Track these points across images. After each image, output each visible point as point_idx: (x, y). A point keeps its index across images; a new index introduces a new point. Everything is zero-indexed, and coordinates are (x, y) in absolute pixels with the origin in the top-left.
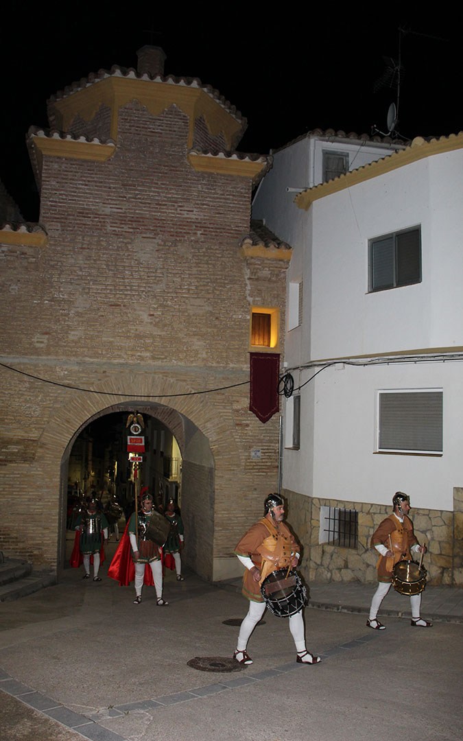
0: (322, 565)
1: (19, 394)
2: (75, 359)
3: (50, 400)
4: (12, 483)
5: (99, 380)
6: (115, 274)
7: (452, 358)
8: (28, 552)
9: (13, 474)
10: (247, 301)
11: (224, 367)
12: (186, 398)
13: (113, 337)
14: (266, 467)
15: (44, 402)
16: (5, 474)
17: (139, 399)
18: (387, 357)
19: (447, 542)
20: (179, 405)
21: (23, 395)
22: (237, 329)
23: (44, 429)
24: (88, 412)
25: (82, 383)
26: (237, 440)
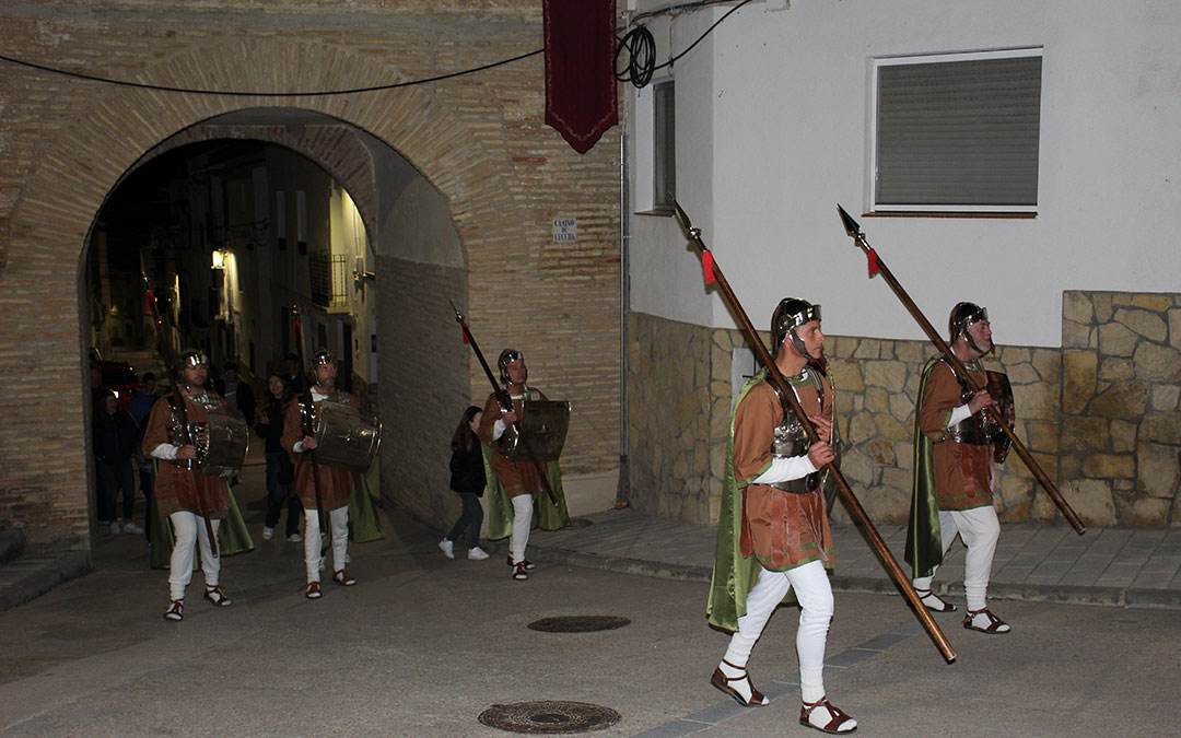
3: (31, 113)
5: (158, 55)
8: (10, 500)
11: (479, 16)
12: (387, 96)
14: (591, 262)
15: (14, 116)
17: (268, 102)
19: (1046, 422)
20: (370, 115)
23: (22, 187)
24: (138, 141)
25: (115, 66)
26: (516, 197)
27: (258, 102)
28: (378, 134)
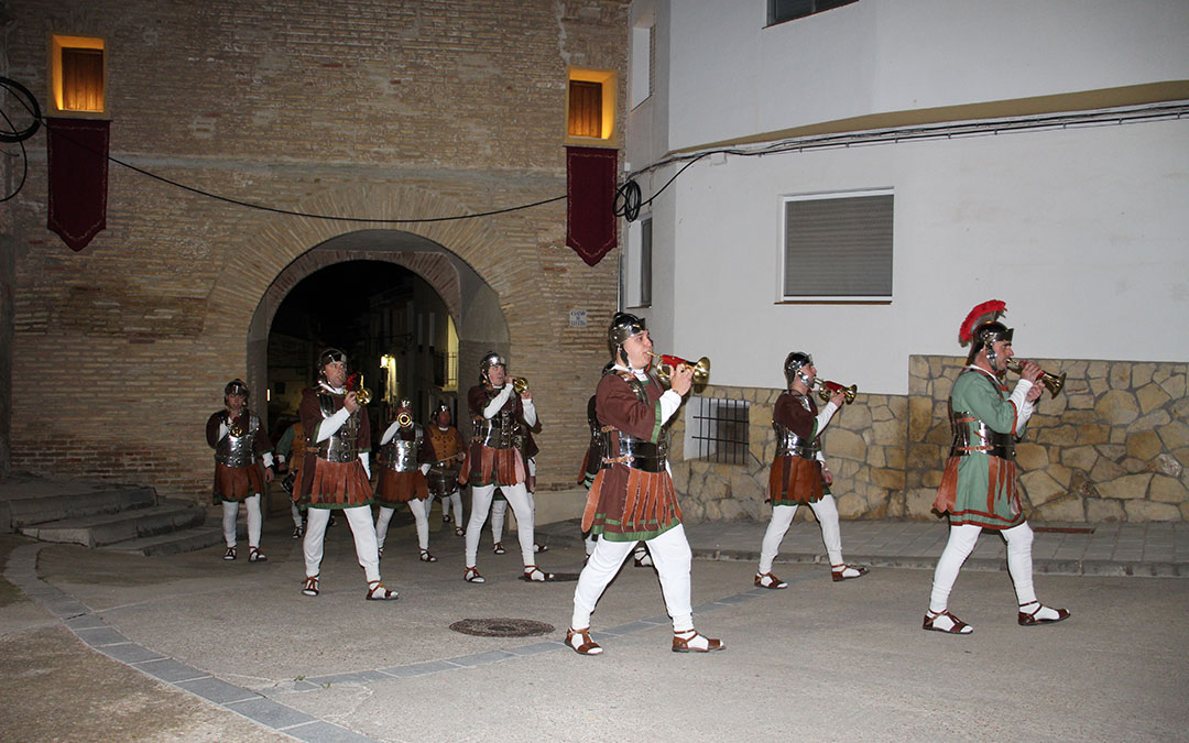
0: (688, 495)
1: (170, 220)
2: (267, 160)
3: (224, 231)
4: (165, 372)
5: (309, 194)
6: (329, 11)
7: (911, 135)
8: (196, 487)
9: (166, 356)
10: (561, 59)
11: (523, 172)
12: (458, 223)
13: (329, 121)
14: (596, 341)
15: (214, 233)
16: (152, 358)
17: (378, 226)
18: (798, 139)
19: (898, 448)
20: (446, 236)
21: (176, 222)
22: (545, 106)
23: (216, 279)
24: (291, 250)
25: (280, 201)
26: (545, 295)
27: (372, 225)
28: (452, 249)
